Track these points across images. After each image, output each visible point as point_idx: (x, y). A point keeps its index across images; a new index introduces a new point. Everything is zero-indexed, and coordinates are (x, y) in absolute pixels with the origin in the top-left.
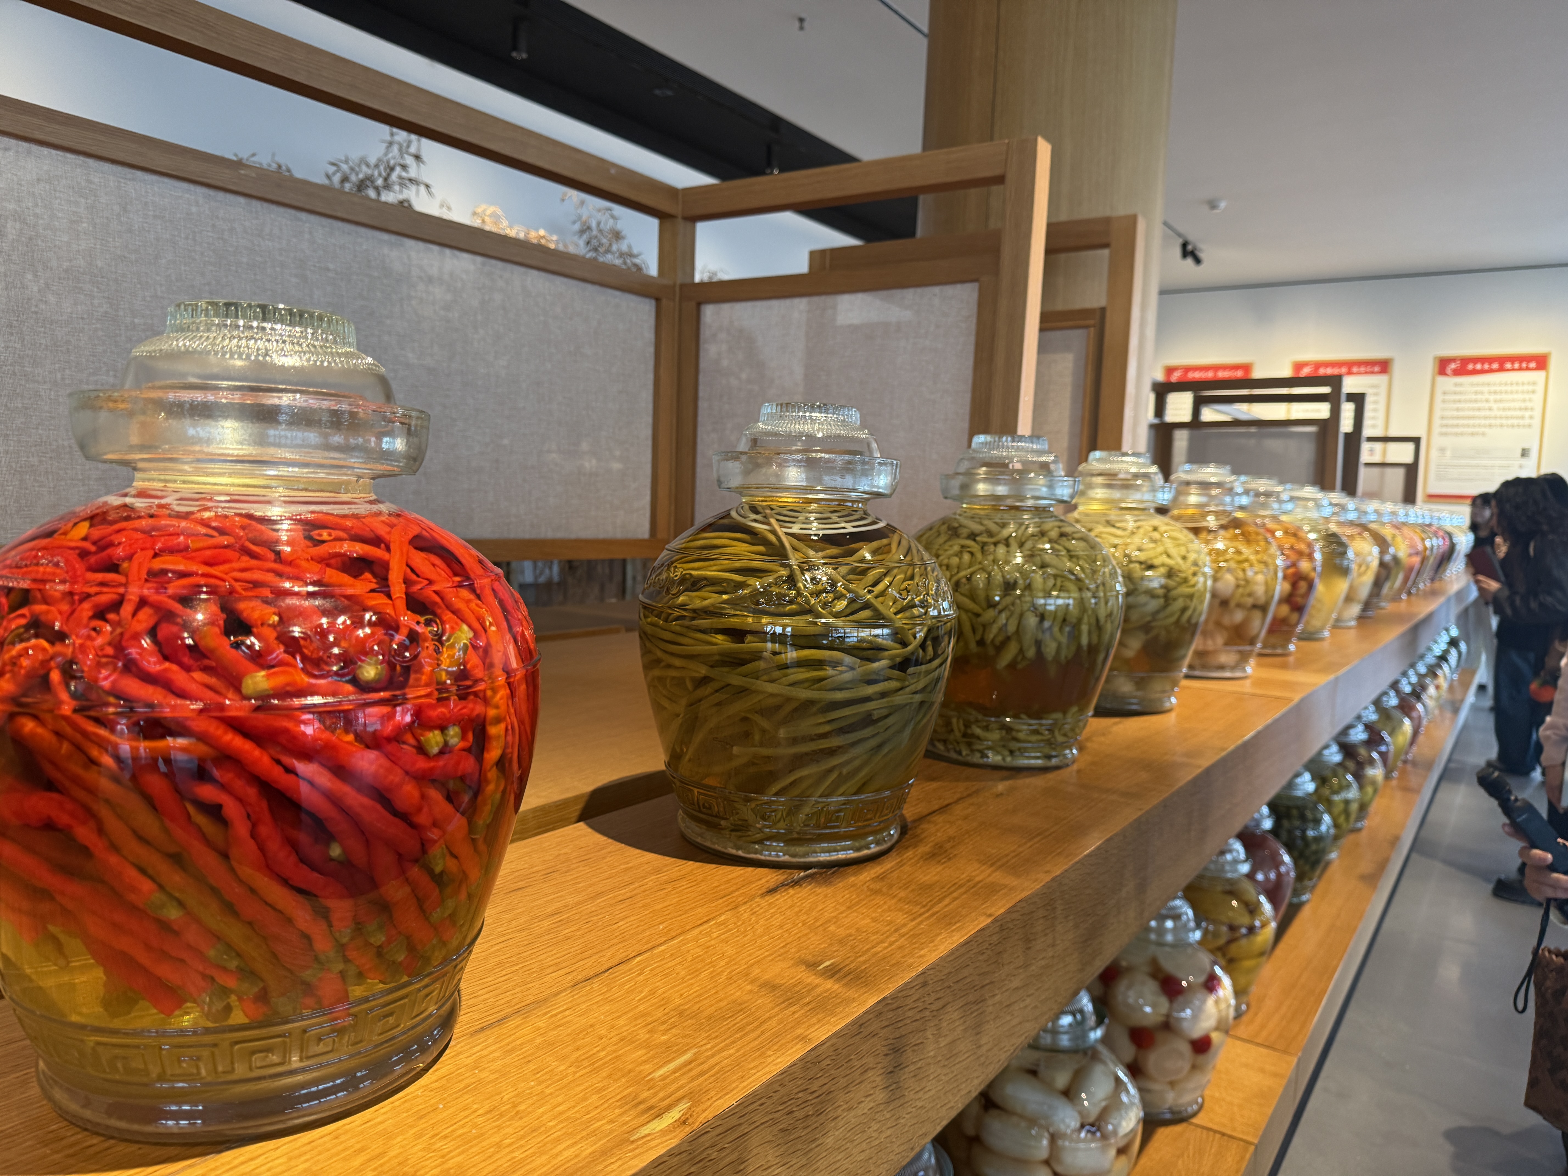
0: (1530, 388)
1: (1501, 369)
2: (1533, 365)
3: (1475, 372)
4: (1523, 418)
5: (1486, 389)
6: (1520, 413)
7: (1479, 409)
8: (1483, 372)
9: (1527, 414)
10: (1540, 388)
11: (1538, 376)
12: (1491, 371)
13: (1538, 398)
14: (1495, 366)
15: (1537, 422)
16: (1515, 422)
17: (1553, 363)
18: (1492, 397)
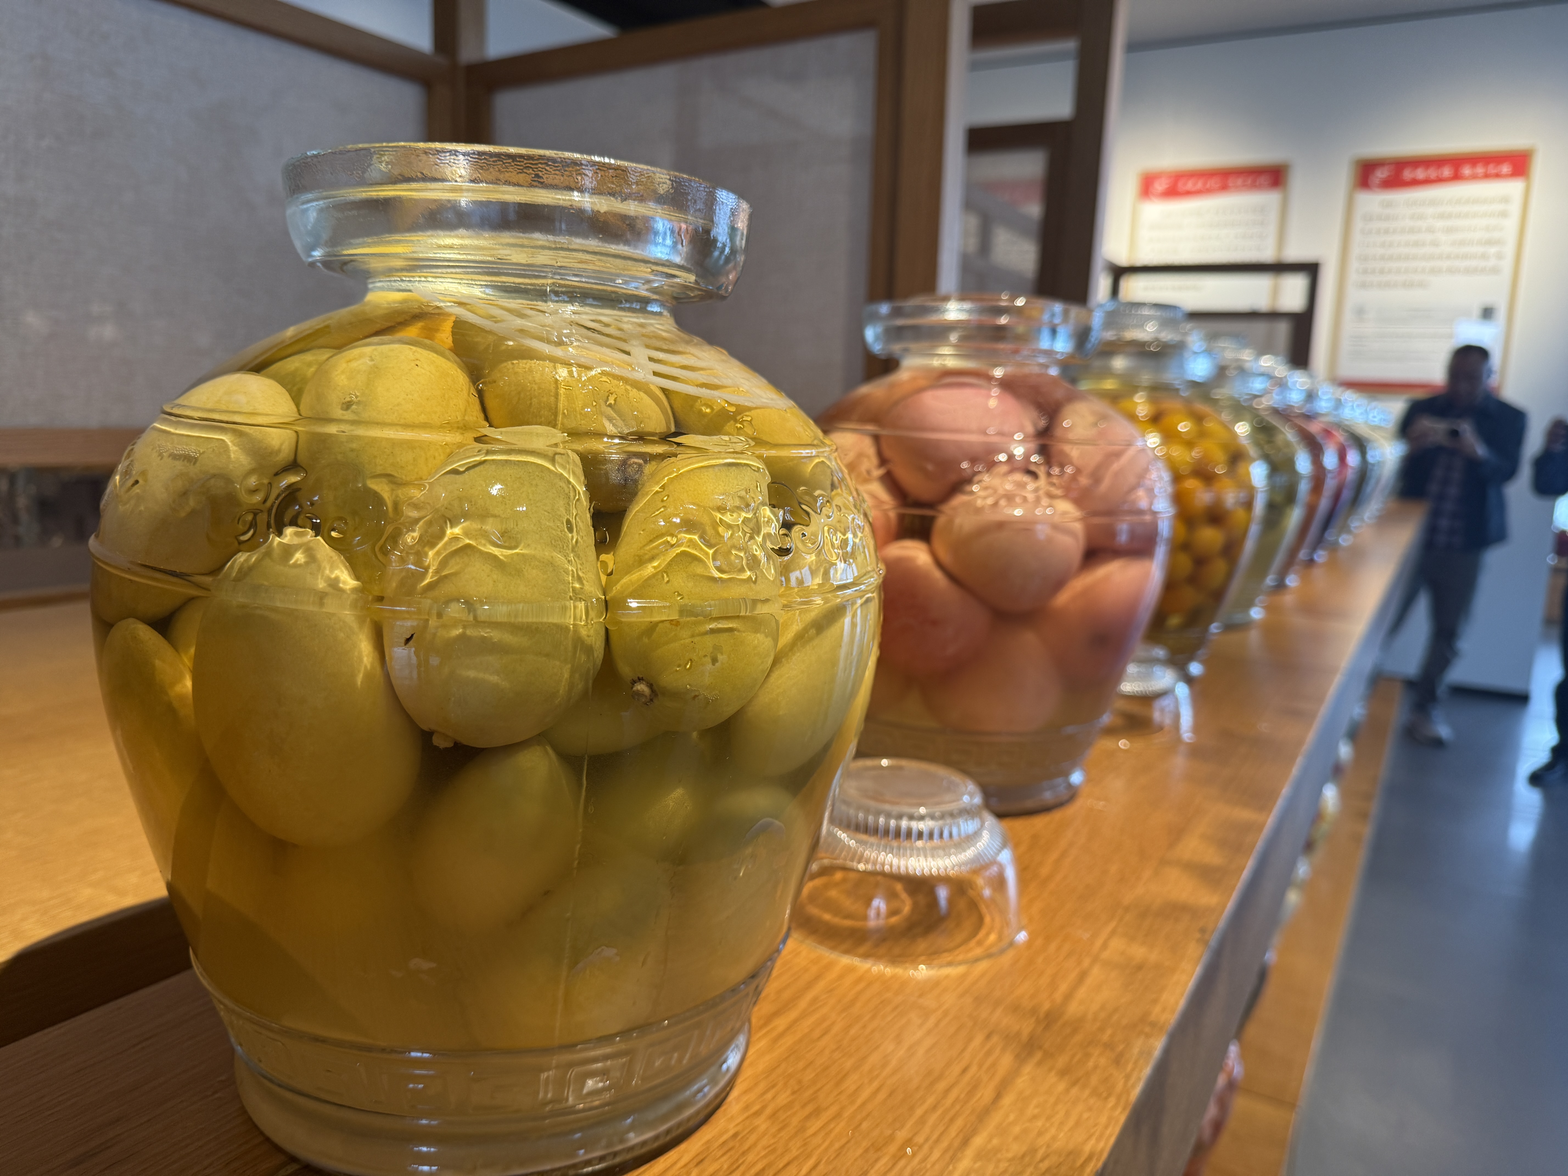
0: (1499, 207)
1: (1457, 177)
2: (1506, 169)
3: (1415, 183)
4: (1484, 256)
5: (1430, 211)
6: (1480, 249)
7: (1416, 244)
8: (1427, 182)
9: (1493, 250)
10: (1515, 208)
11: (1513, 188)
12: (1439, 180)
13: (1511, 225)
14: (1447, 172)
15: (1507, 265)
16: (1474, 263)
17: (1539, 167)
18: (1440, 224)
